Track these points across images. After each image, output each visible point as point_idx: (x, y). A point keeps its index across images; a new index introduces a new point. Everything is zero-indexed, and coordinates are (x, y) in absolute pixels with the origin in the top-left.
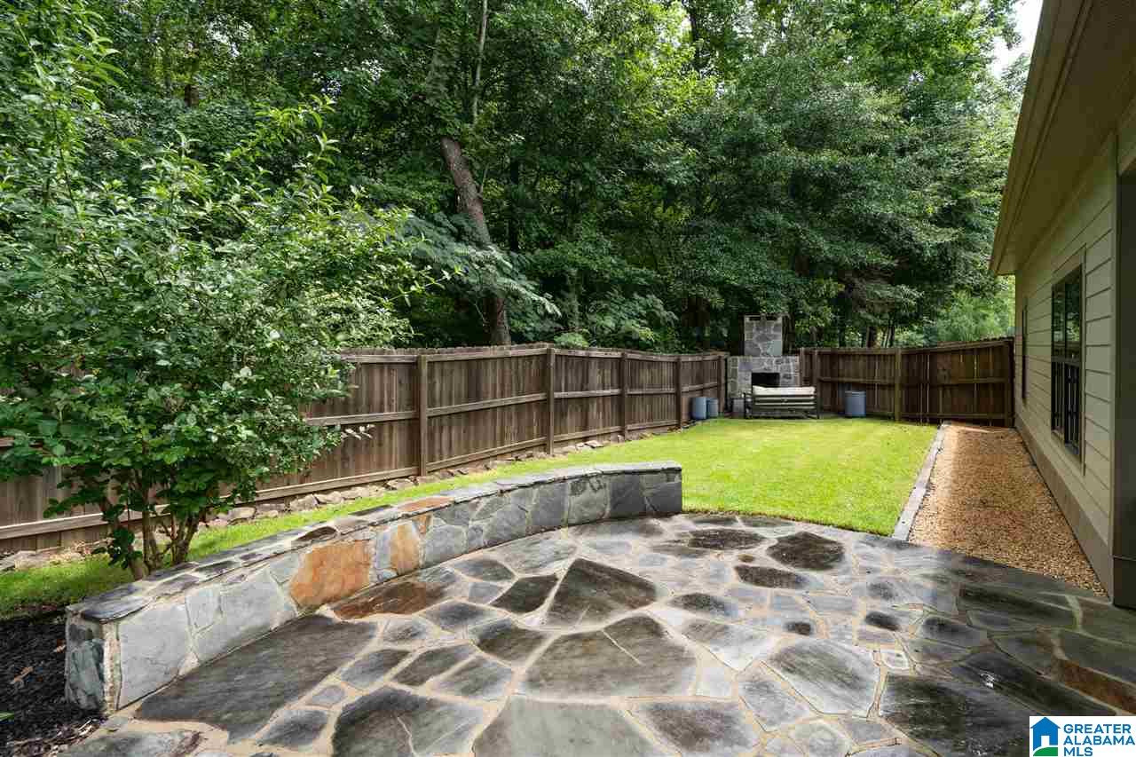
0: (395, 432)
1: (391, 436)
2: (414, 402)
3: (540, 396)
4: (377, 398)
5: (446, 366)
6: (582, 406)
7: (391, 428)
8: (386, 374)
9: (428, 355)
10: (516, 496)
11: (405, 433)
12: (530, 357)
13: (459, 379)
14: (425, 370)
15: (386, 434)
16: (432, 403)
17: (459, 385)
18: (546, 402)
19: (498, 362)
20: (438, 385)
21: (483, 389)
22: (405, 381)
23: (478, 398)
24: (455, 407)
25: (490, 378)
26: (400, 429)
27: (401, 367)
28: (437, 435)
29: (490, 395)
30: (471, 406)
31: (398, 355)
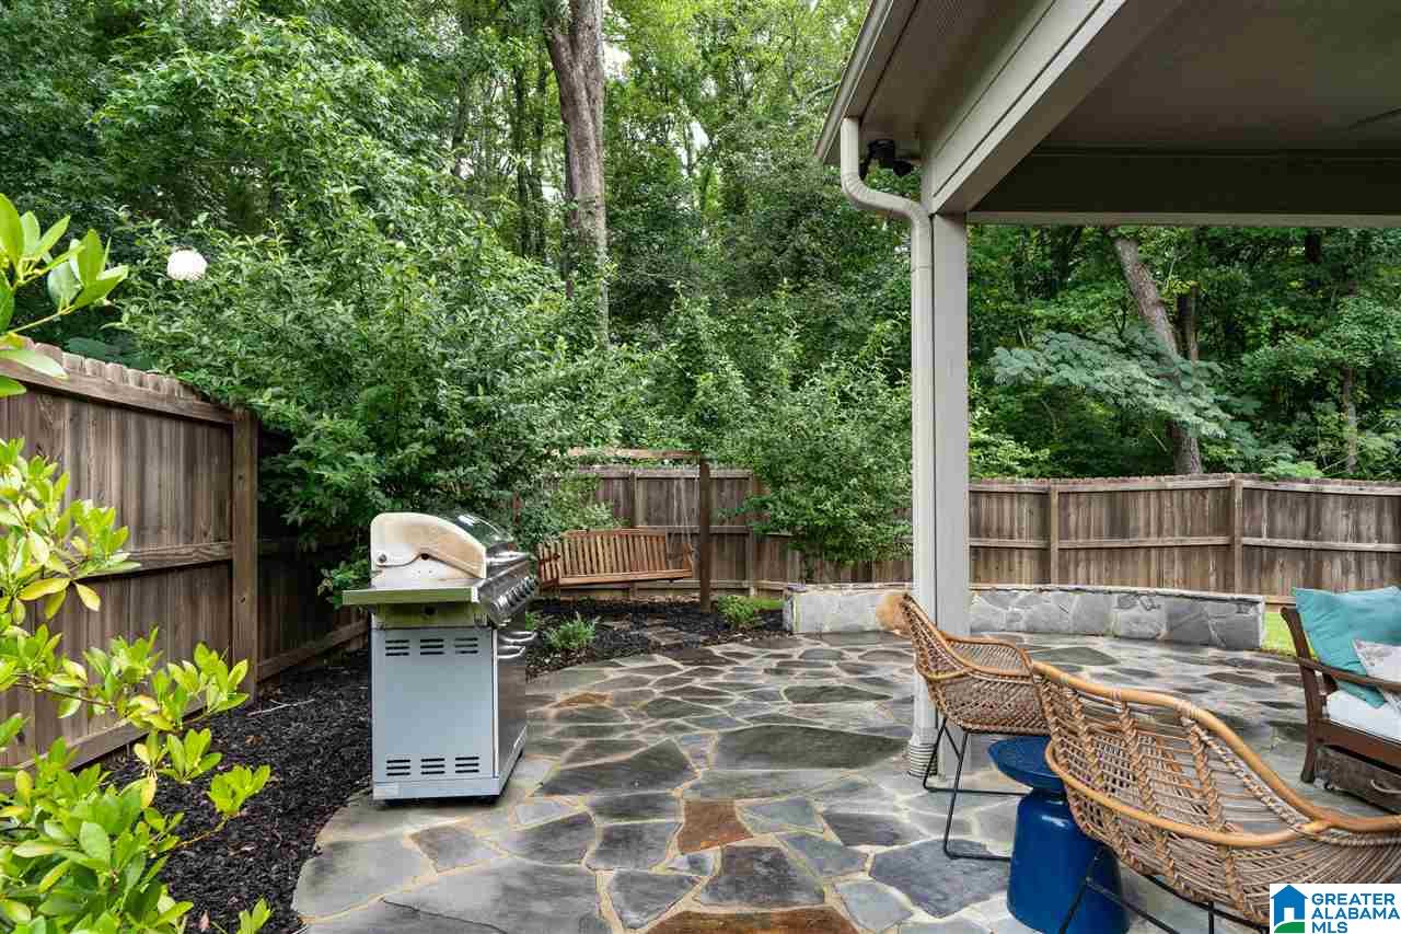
0: (1025, 560)
1: (1021, 563)
2: (1044, 532)
3: (1220, 540)
4: (1007, 525)
5: (1082, 497)
6: (1304, 560)
7: (1021, 556)
8: (1016, 505)
9: (1058, 486)
10: (1057, 597)
11: (1035, 563)
12: (1203, 490)
13: (1099, 512)
14: (1055, 500)
15: (1016, 560)
16: (1065, 534)
17: (1100, 519)
18: (1228, 547)
19: (1153, 496)
20: (1073, 518)
21: (1132, 525)
22: (1036, 509)
23: (1124, 535)
24: (1094, 542)
25: (1141, 514)
26: (1031, 558)
27: (1032, 497)
28: (1072, 568)
29: (1142, 532)
30: (1117, 543)
31: (1027, 484)
